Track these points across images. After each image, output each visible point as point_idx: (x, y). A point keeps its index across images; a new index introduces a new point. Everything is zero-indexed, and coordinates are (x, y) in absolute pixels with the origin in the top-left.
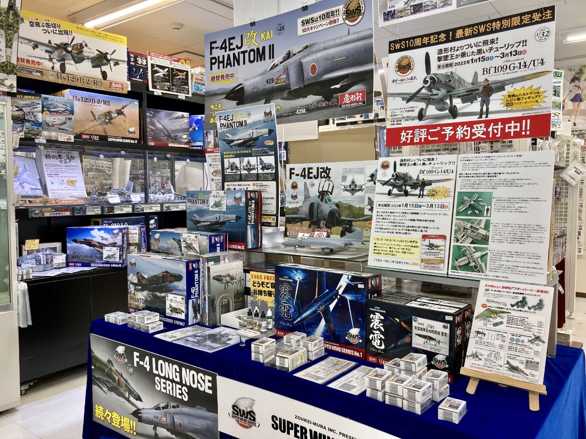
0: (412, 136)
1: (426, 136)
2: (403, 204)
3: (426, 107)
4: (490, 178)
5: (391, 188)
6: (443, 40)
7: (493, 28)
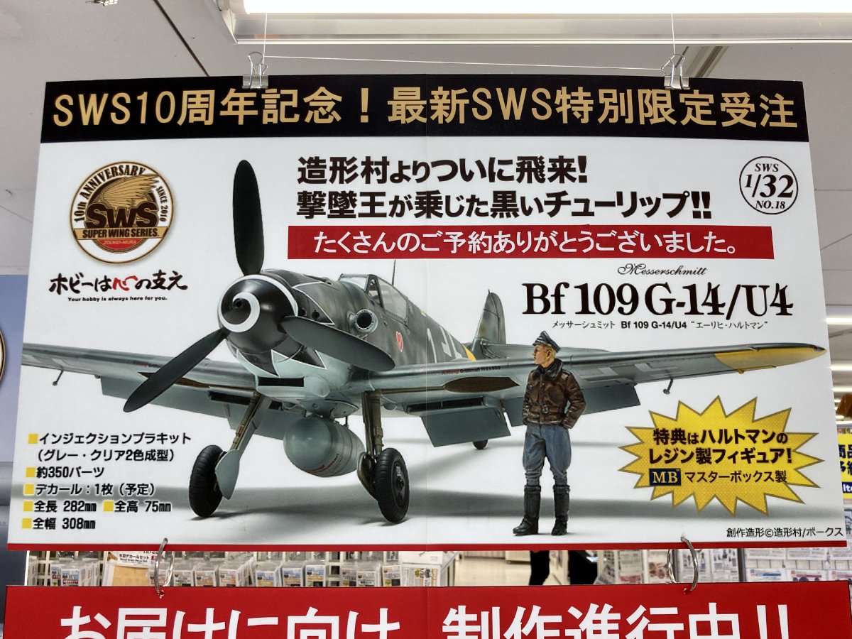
3: (236, 443)
6: (326, 116)
7: (558, 110)
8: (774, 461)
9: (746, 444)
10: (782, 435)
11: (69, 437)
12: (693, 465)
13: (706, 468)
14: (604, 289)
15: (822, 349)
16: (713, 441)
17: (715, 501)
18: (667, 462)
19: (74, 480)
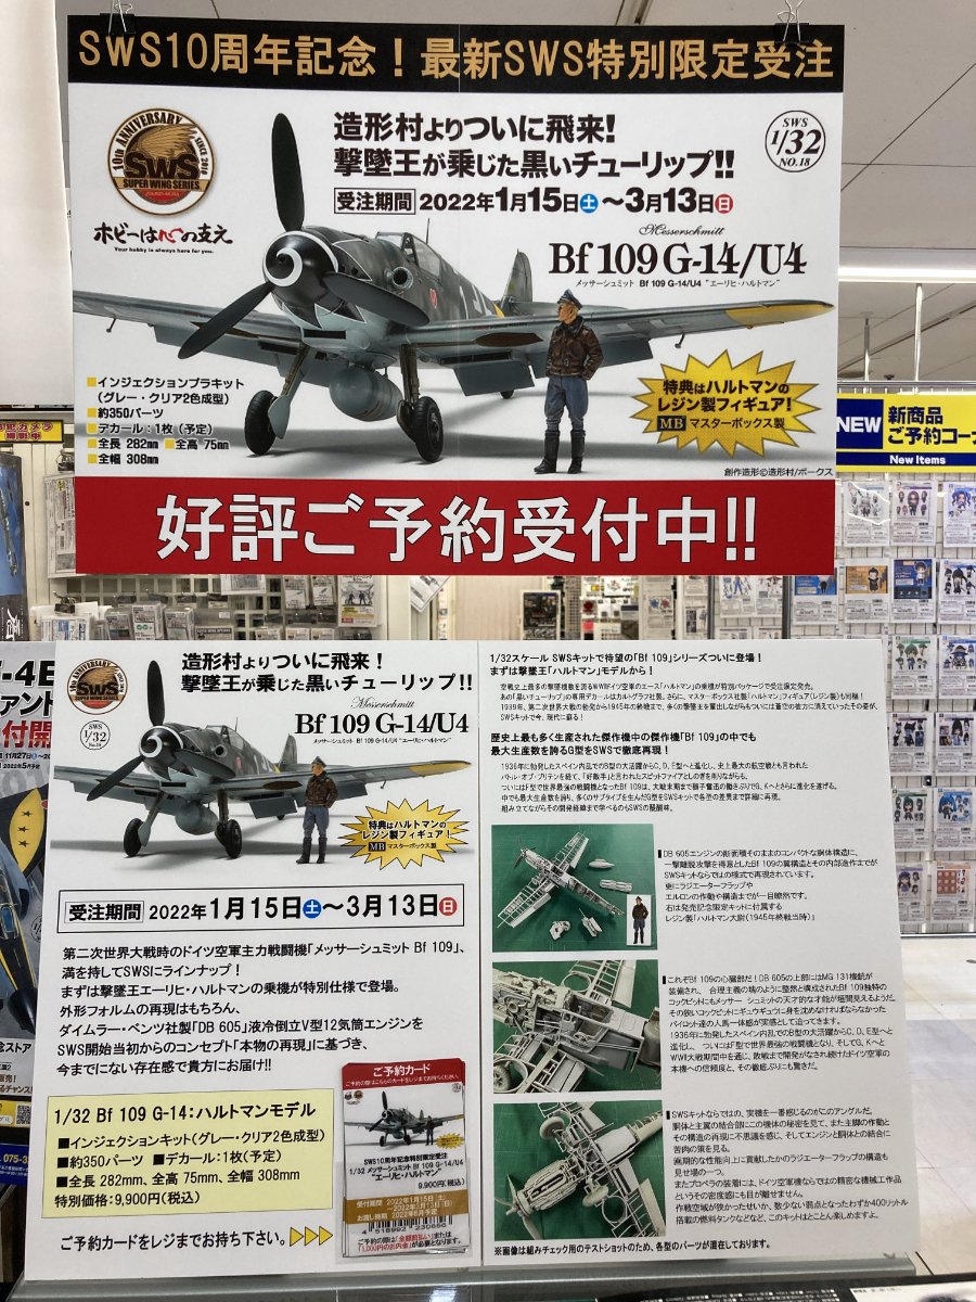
0: (220, 528)
1: (294, 535)
2: (215, 902)
3: (286, 389)
4: (633, 758)
5: (140, 811)
6: (360, 69)
7: (590, 65)
8: (774, 409)
9: (750, 393)
10: (784, 385)
11: (127, 381)
12: (699, 413)
13: (711, 415)
14: (625, 249)
15: (831, 306)
16: (718, 391)
17: (716, 444)
18: (674, 410)
19: (135, 420)
